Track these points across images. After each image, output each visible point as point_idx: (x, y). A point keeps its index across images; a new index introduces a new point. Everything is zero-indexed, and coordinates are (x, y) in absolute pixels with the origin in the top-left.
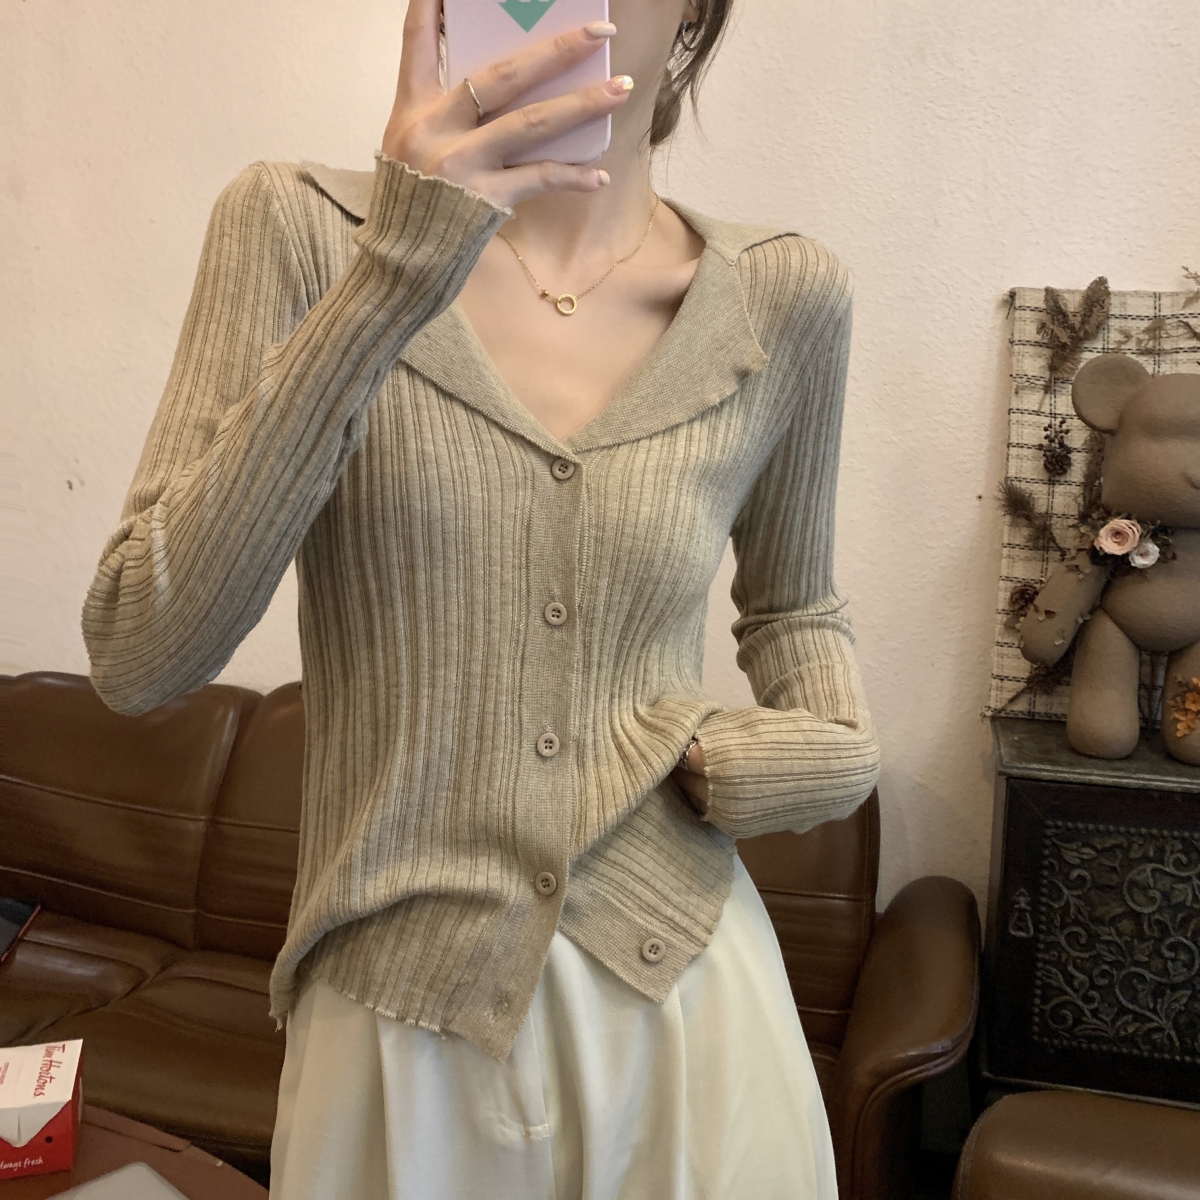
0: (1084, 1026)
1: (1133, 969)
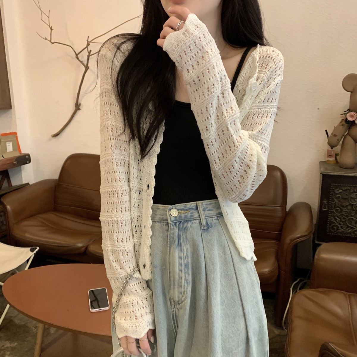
0: (339, 230)
1: (351, 217)
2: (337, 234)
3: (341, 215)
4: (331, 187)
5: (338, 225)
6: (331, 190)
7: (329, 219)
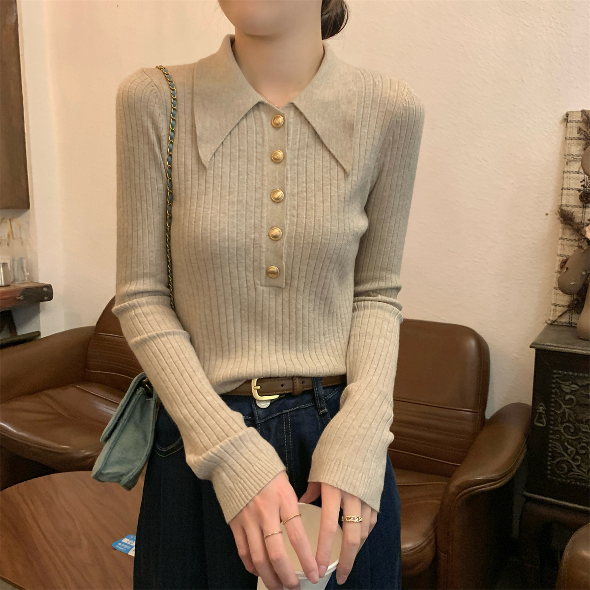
0: (572, 473)
2: (569, 481)
3: (576, 439)
4: (554, 378)
5: (571, 461)
6: (554, 383)
7: (550, 445)
